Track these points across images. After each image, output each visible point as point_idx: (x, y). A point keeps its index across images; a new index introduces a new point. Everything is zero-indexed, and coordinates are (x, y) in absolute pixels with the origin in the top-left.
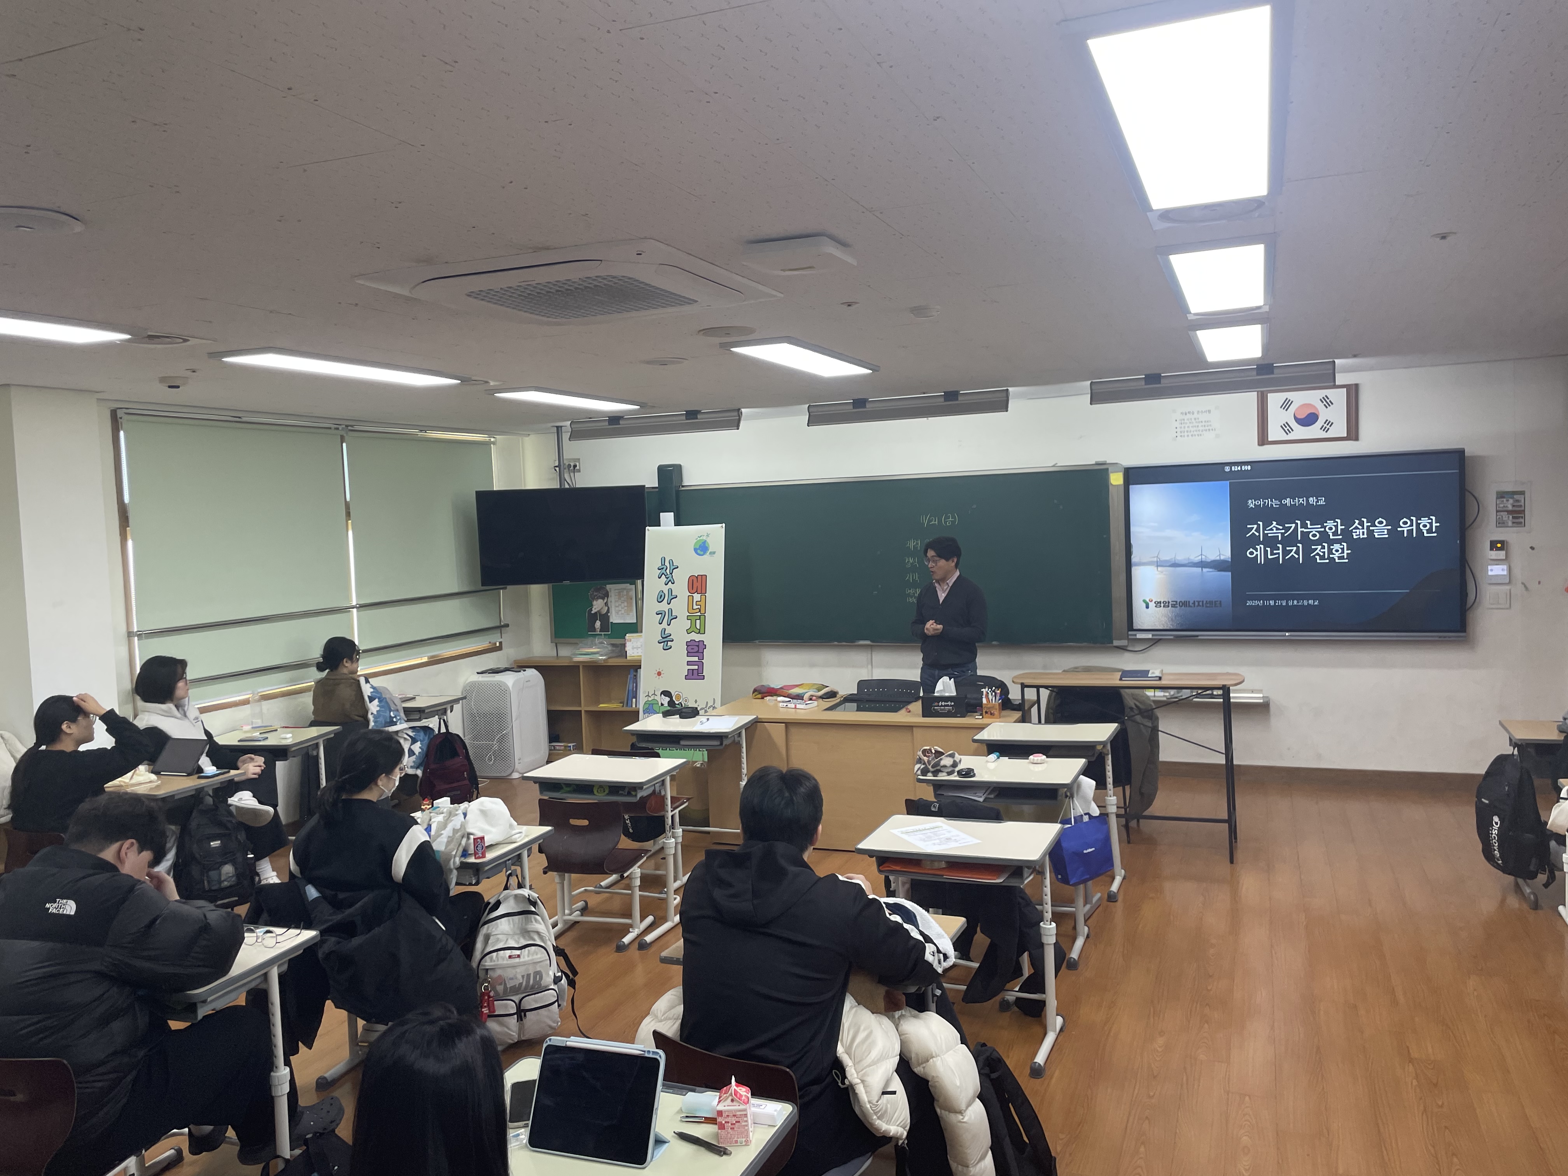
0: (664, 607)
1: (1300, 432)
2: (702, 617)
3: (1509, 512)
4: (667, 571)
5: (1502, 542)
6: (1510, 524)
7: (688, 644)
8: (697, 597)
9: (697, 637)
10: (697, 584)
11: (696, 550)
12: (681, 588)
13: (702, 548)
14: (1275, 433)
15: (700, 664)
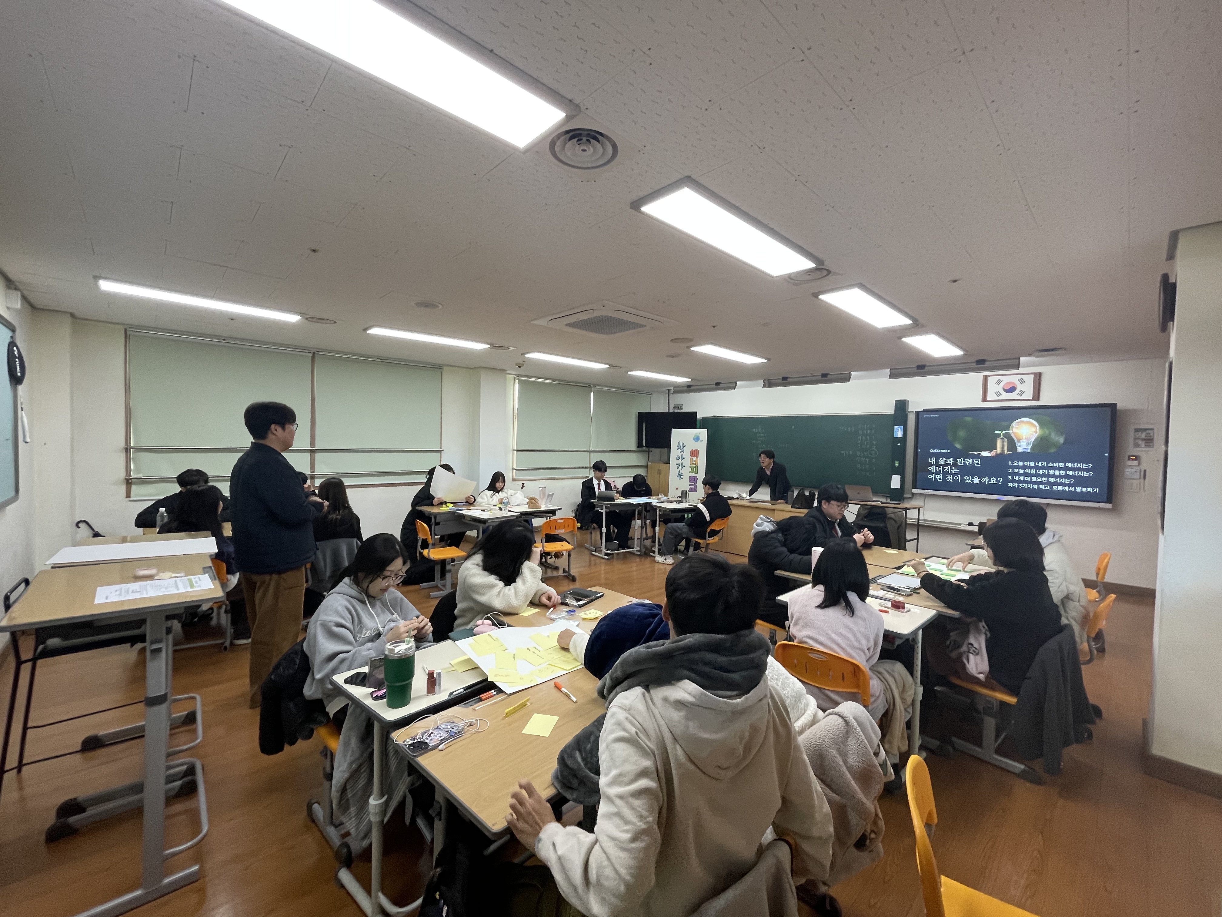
0: (680, 461)
1: (1005, 396)
2: (696, 467)
3: (1143, 440)
4: (681, 447)
5: (1136, 457)
6: (1143, 446)
7: (690, 477)
8: (694, 459)
9: (694, 475)
10: (695, 453)
11: (694, 439)
12: (687, 455)
13: (697, 439)
14: (990, 396)
15: (695, 486)
